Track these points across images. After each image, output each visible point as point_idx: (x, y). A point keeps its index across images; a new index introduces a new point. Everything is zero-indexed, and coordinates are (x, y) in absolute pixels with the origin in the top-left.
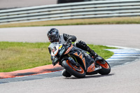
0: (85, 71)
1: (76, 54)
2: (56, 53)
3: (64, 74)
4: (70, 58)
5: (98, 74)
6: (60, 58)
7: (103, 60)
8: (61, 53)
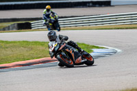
0: (74, 62)
1: (67, 50)
2: (52, 49)
3: (59, 65)
4: (63, 53)
5: (84, 65)
6: (55, 53)
7: (88, 55)
8: (56, 49)
